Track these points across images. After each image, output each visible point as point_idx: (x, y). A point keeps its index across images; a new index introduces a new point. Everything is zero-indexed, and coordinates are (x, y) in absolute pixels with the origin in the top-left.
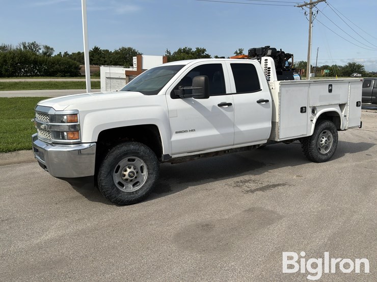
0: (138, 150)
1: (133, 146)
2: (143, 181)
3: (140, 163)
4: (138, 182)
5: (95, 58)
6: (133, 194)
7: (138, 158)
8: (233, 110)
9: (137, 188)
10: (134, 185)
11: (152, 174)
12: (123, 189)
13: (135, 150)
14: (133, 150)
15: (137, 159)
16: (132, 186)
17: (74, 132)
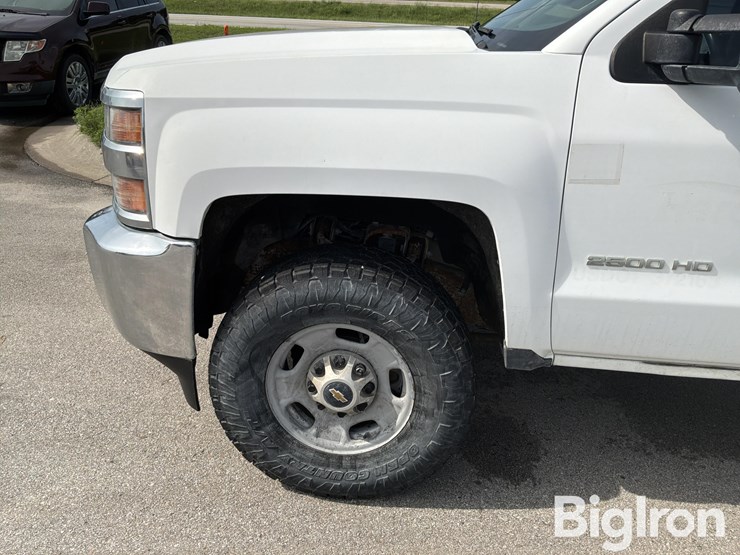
0: (375, 306)
1: (350, 286)
2: (391, 426)
3: (386, 356)
4: (371, 423)
6: (340, 466)
7: (379, 338)
9: (360, 446)
10: (353, 431)
11: (428, 414)
13: (362, 302)
14: (351, 300)
15: (374, 338)
16: (344, 433)
17: (132, 184)
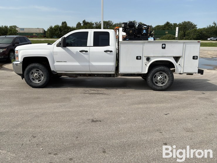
2: (42, 80)
5: (166, 28)
7: (40, 71)
8: (88, 54)
9: (39, 82)
11: (45, 78)
12: (34, 82)
13: (37, 66)
